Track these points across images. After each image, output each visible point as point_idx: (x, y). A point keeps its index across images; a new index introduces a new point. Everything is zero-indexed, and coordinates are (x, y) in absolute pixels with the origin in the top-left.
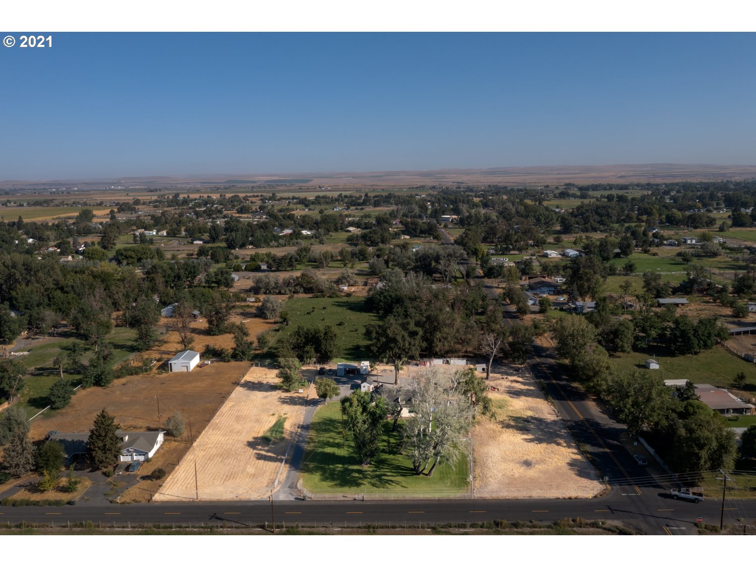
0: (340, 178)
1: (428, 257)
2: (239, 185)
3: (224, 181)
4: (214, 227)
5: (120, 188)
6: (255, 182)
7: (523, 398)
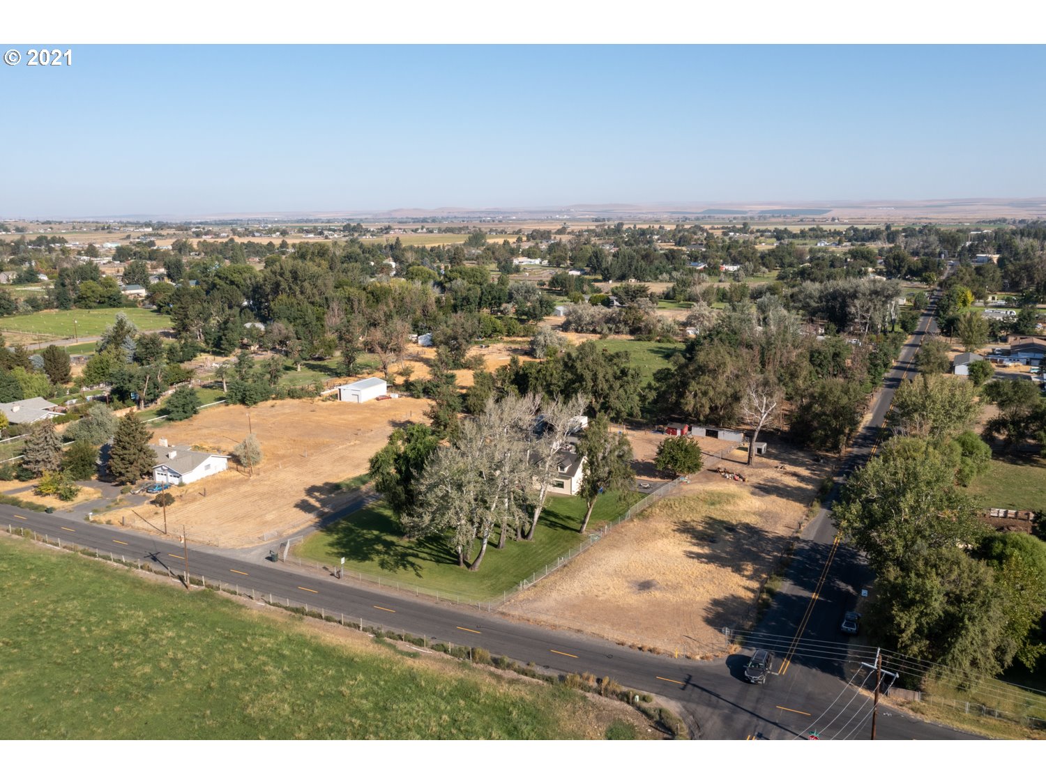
0: (876, 208)
1: (841, 294)
2: (717, 216)
3: (702, 210)
4: (596, 253)
5: (565, 217)
6: (745, 212)
7: (774, 497)
